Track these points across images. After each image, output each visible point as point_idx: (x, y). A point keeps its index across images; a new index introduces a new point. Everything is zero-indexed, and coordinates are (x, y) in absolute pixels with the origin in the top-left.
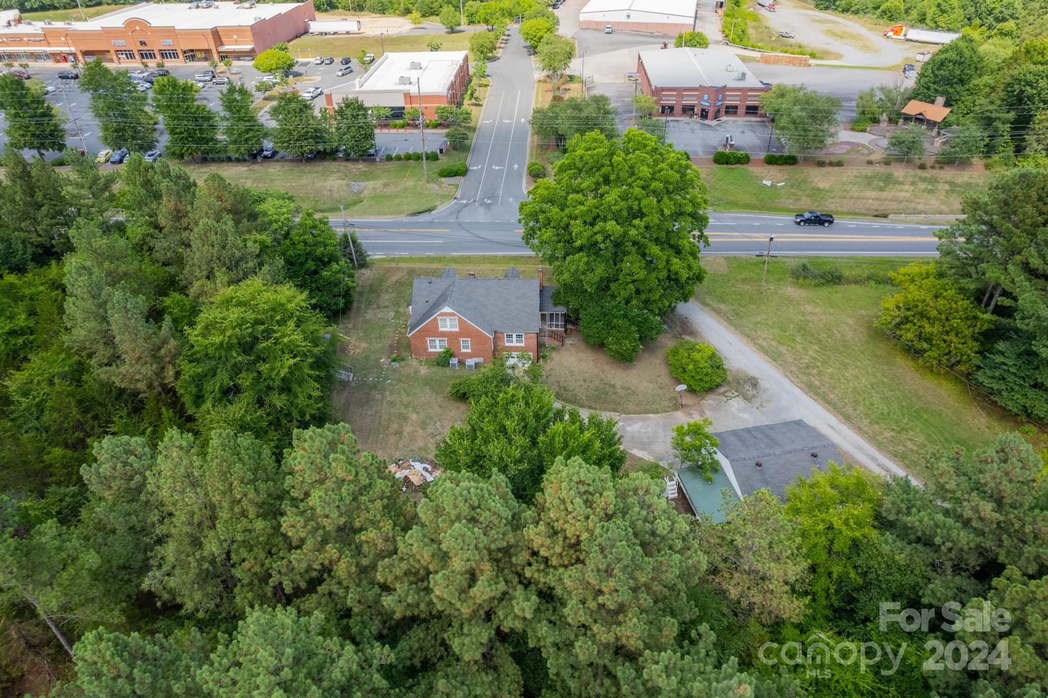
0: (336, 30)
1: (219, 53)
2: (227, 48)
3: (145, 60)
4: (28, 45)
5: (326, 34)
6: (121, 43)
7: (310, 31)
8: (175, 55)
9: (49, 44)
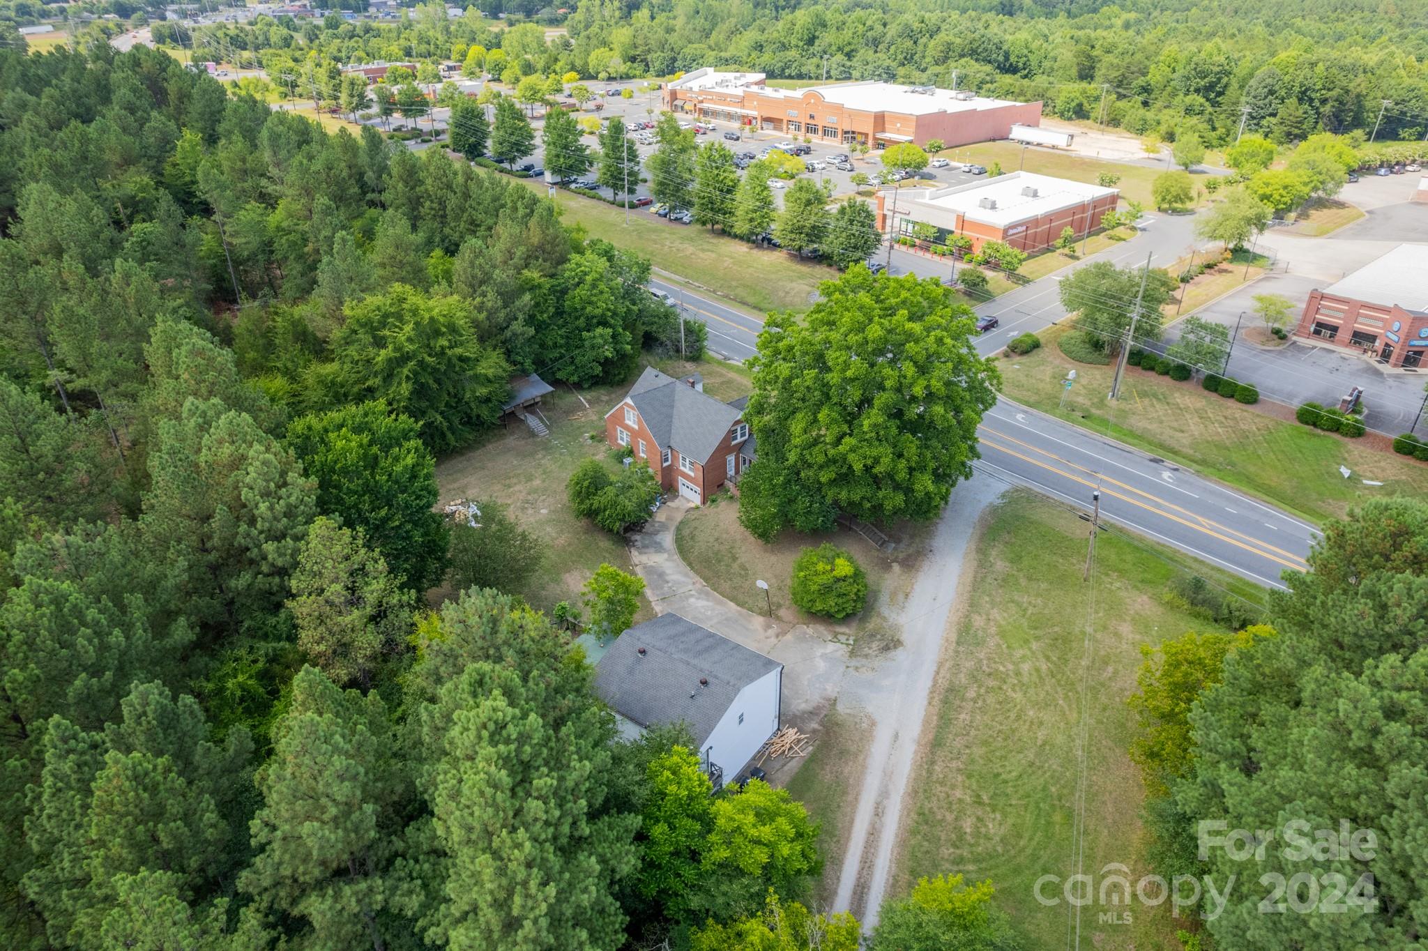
0: (1040, 141)
1: (875, 139)
2: (888, 135)
3: (809, 135)
4: (729, 105)
5: (1028, 143)
6: (793, 114)
7: (1011, 136)
8: (835, 134)
9: (743, 107)
